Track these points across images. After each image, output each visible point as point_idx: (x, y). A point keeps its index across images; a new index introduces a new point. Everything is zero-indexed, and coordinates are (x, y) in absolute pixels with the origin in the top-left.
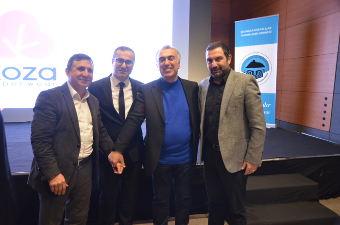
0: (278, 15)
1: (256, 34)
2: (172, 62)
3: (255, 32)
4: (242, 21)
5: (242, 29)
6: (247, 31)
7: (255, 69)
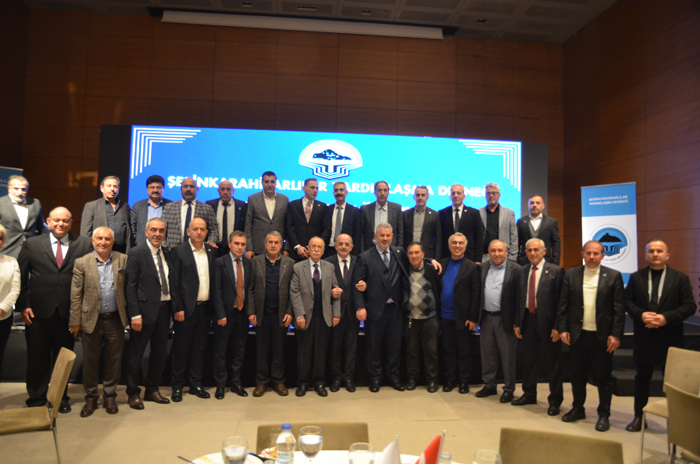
0: (635, 182)
1: (608, 203)
3: (608, 200)
5: (590, 196)
6: (596, 199)
7: (609, 244)
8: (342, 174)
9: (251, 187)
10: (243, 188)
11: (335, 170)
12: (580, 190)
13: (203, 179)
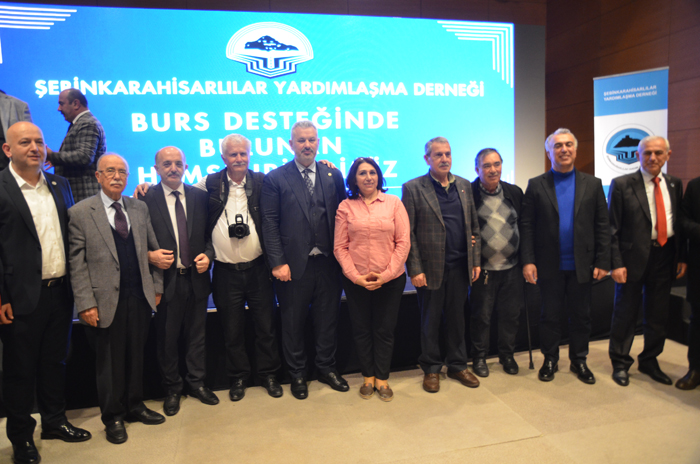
0: (668, 68)
1: (630, 96)
2: (570, 149)
3: (629, 94)
4: (617, 75)
5: (605, 90)
6: (615, 92)
7: (629, 150)
8: (287, 70)
9: (160, 93)
10: (149, 94)
11: (277, 65)
12: (592, 82)
13: (90, 83)
